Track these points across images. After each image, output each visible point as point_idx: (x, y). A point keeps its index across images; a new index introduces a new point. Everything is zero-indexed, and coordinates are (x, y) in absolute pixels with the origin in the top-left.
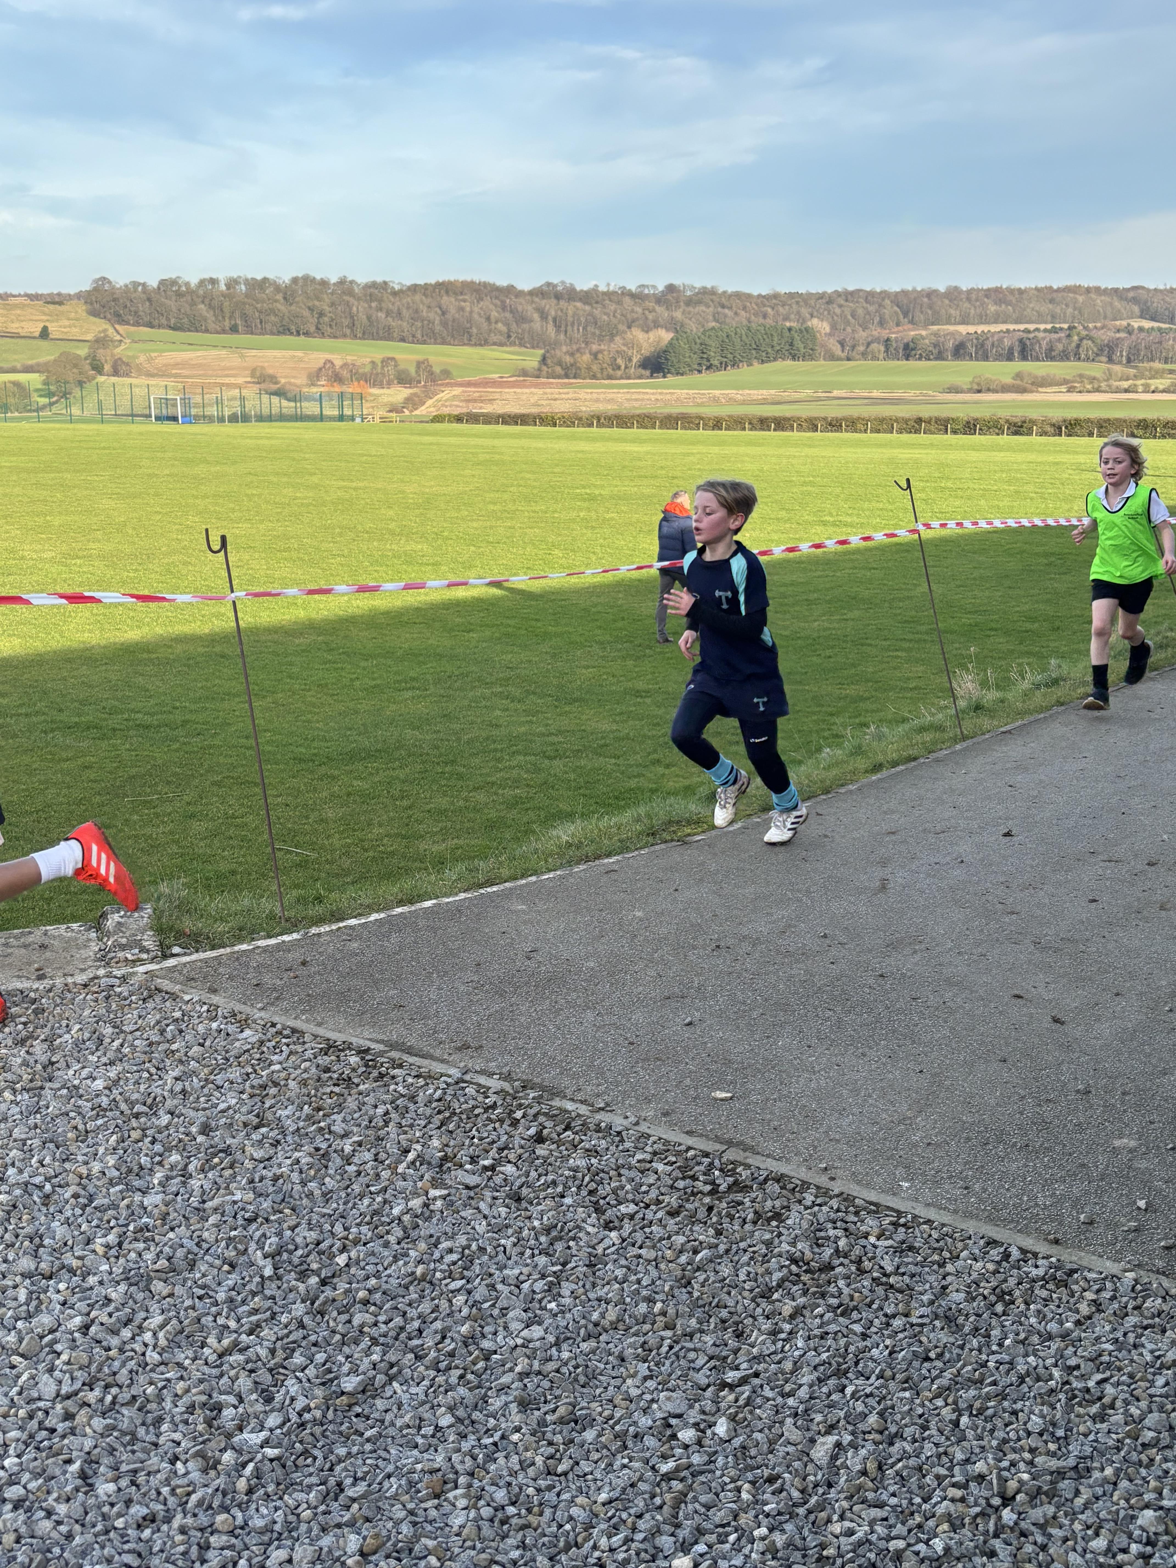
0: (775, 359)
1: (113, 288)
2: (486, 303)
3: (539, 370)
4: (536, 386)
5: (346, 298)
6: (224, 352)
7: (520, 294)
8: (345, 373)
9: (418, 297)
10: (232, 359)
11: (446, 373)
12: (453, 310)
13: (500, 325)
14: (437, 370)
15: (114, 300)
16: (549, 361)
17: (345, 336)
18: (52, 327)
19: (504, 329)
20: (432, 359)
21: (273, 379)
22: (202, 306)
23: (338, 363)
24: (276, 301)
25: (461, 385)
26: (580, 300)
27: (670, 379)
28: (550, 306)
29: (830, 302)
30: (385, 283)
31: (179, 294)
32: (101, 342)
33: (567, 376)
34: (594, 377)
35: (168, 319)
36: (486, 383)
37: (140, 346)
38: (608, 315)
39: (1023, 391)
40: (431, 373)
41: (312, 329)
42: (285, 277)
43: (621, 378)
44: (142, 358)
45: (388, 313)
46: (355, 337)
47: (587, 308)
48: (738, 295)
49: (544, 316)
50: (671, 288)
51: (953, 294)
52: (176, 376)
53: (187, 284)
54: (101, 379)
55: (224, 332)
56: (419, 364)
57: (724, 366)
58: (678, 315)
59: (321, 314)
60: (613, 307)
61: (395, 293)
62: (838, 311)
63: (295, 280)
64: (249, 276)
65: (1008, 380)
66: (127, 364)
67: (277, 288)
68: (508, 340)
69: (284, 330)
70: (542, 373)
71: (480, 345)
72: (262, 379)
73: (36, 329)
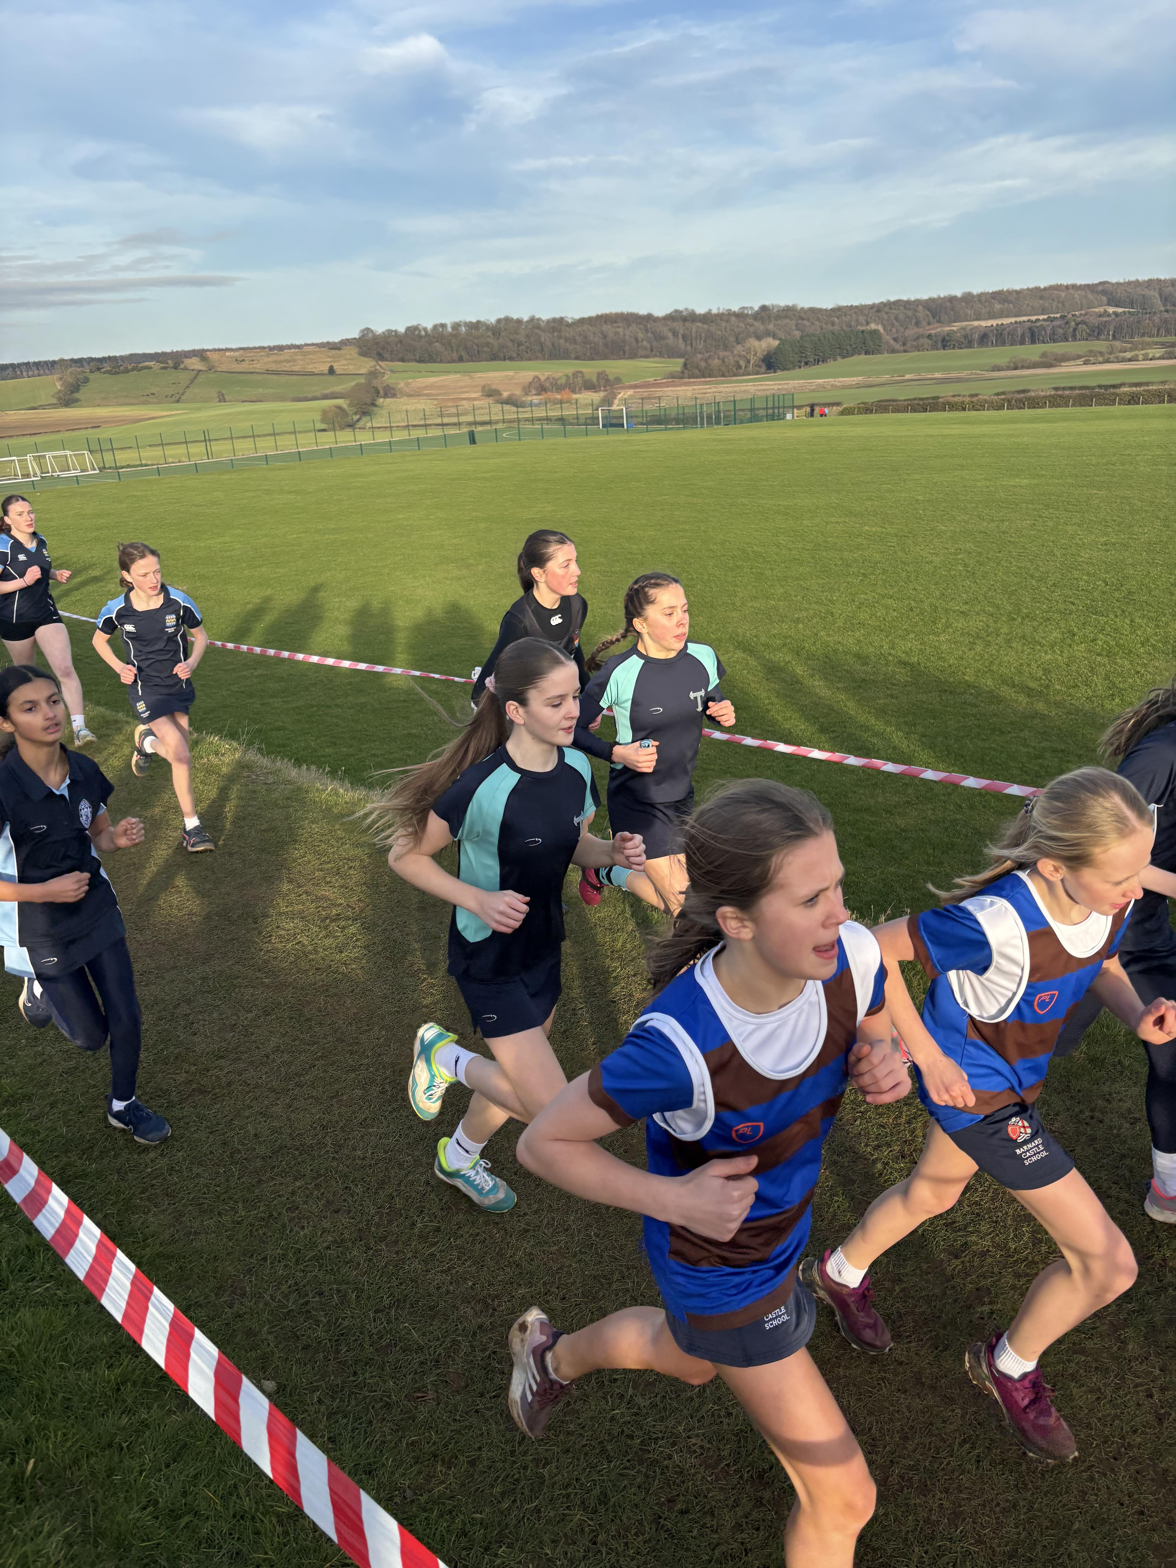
0: (852, 355)
1: (374, 335)
2: (634, 327)
3: (683, 372)
4: (686, 384)
5: (537, 331)
6: (458, 376)
7: (657, 320)
8: (547, 385)
9: (586, 327)
10: (465, 380)
11: (618, 380)
12: (611, 334)
13: (645, 343)
14: (611, 378)
15: (377, 344)
16: (689, 366)
17: (537, 358)
18: (336, 366)
19: (648, 345)
20: (608, 371)
21: (498, 392)
22: (437, 344)
23: (543, 378)
24: (488, 337)
25: (630, 387)
26: (700, 321)
27: (779, 373)
28: (679, 327)
29: (878, 311)
30: (562, 318)
31: (420, 336)
32: (373, 374)
33: (704, 377)
34: (723, 376)
35: (415, 355)
36: (647, 385)
37: (398, 375)
38: (721, 330)
39: (1049, 366)
40: (607, 380)
41: (515, 355)
42: (492, 319)
43: (743, 375)
44: (402, 385)
45: (566, 340)
46: (544, 359)
47: (706, 326)
48: (812, 310)
49: (675, 334)
50: (764, 308)
51: (968, 298)
52: (427, 395)
53: (425, 329)
54: (381, 400)
55: (453, 361)
56: (599, 375)
57: (817, 362)
58: (771, 327)
59: (519, 344)
60: (724, 324)
61: (569, 325)
62: (885, 317)
63: (499, 321)
64: (468, 320)
65: (1036, 358)
66: (394, 389)
67: (488, 327)
68: (651, 353)
69: (494, 358)
70: (686, 375)
71: (632, 358)
72: (491, 393)
73: (325, 368)
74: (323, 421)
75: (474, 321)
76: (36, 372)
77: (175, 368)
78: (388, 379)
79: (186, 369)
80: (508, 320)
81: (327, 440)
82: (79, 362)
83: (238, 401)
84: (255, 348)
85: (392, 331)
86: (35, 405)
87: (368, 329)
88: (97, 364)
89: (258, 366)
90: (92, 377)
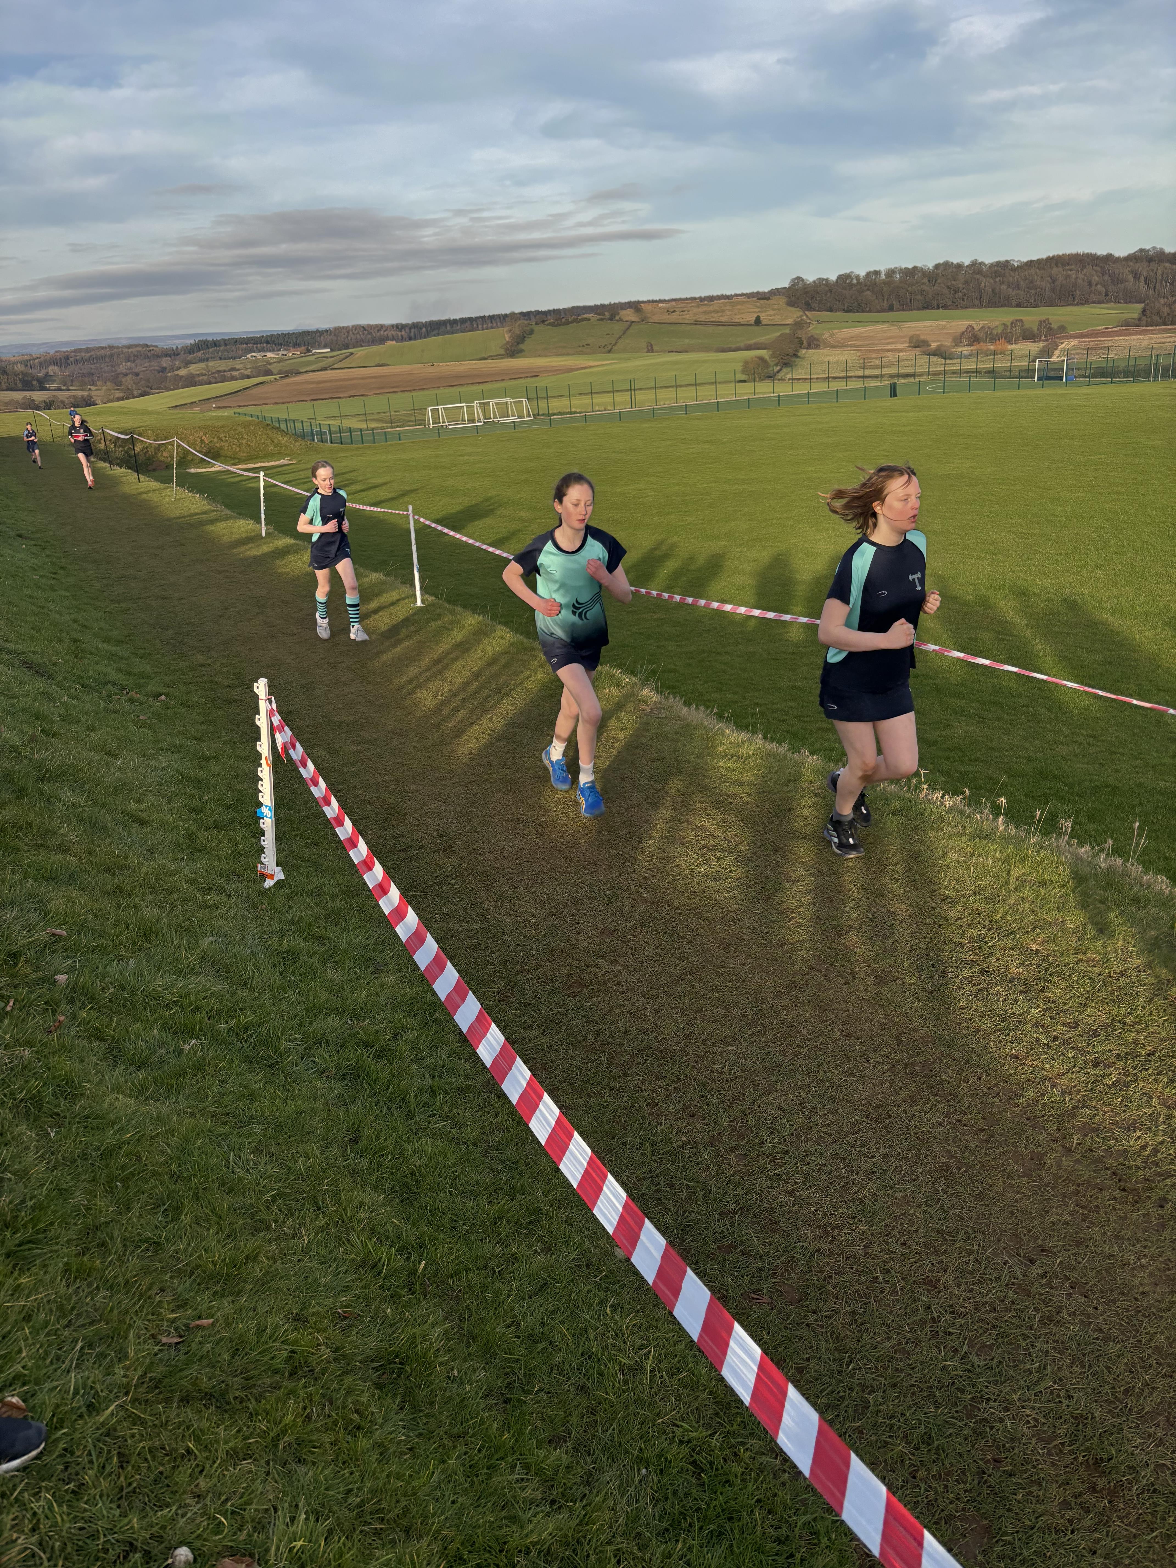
1: (805, 284)
2: (1089, 270)
3: (1139, 319)
4: (1141, 333)
5: (978, 276)
6: (886, 326)
7: (1117, 260)
8: (982, 334)
9: (1032, 271)
10: (894, 330)
11: (1062, 328)
12: (1061, 278)
14: (1055, 326)
15: (806, 293)
16: (1148, 313)
17: (974, 306)
18: (763, 317)
19: (1103, 290)
20: (1052, 318)
21: (926, 343)
22: (868, 293)
23: (977, 328)
24: (923, 284)
25: (1075, 337)
26: (1169, 261)
28: (1143, 268)
30: (1007, 261)
31: (851, 285)
32: (799, 325)
33: (1165, 324)
35: (843, 305)
36: (1095, 334)
37: (824, 325)
40: (1050, 329)
41: (950, 303)
44: (826, 335)
45: (1009, 285)
46: (982, 306)
49: (1136, 276)
52: (851, 346)
53: (858, 277)
54: (804, 351)
55: (883, 311)
56: (1041, 323)
59: (956, 291)
61: (1014, 269)
63: (937, 266)
64: (903, 267)
66: (817, 340)
68: (1106, 298)
69: (927, 306)
70: (1144, 322)
71: (1082, 304)
72: (918, 344)
73: (752, 319)
74: (744, 372)
75: (910, 267)
76: (490, 325)
77: (611, 319)
78: (814, 329)
79: (621, 320)
80: (947, 265)
81: (746, 391)
82: (527, 315)
83: (664, 351)
84: (687, 299)
85: (823, 279)
86: (486, 356)
87: (799, 278)
88: (541, 317)
89: (688, 317)
90: (536, 328)
